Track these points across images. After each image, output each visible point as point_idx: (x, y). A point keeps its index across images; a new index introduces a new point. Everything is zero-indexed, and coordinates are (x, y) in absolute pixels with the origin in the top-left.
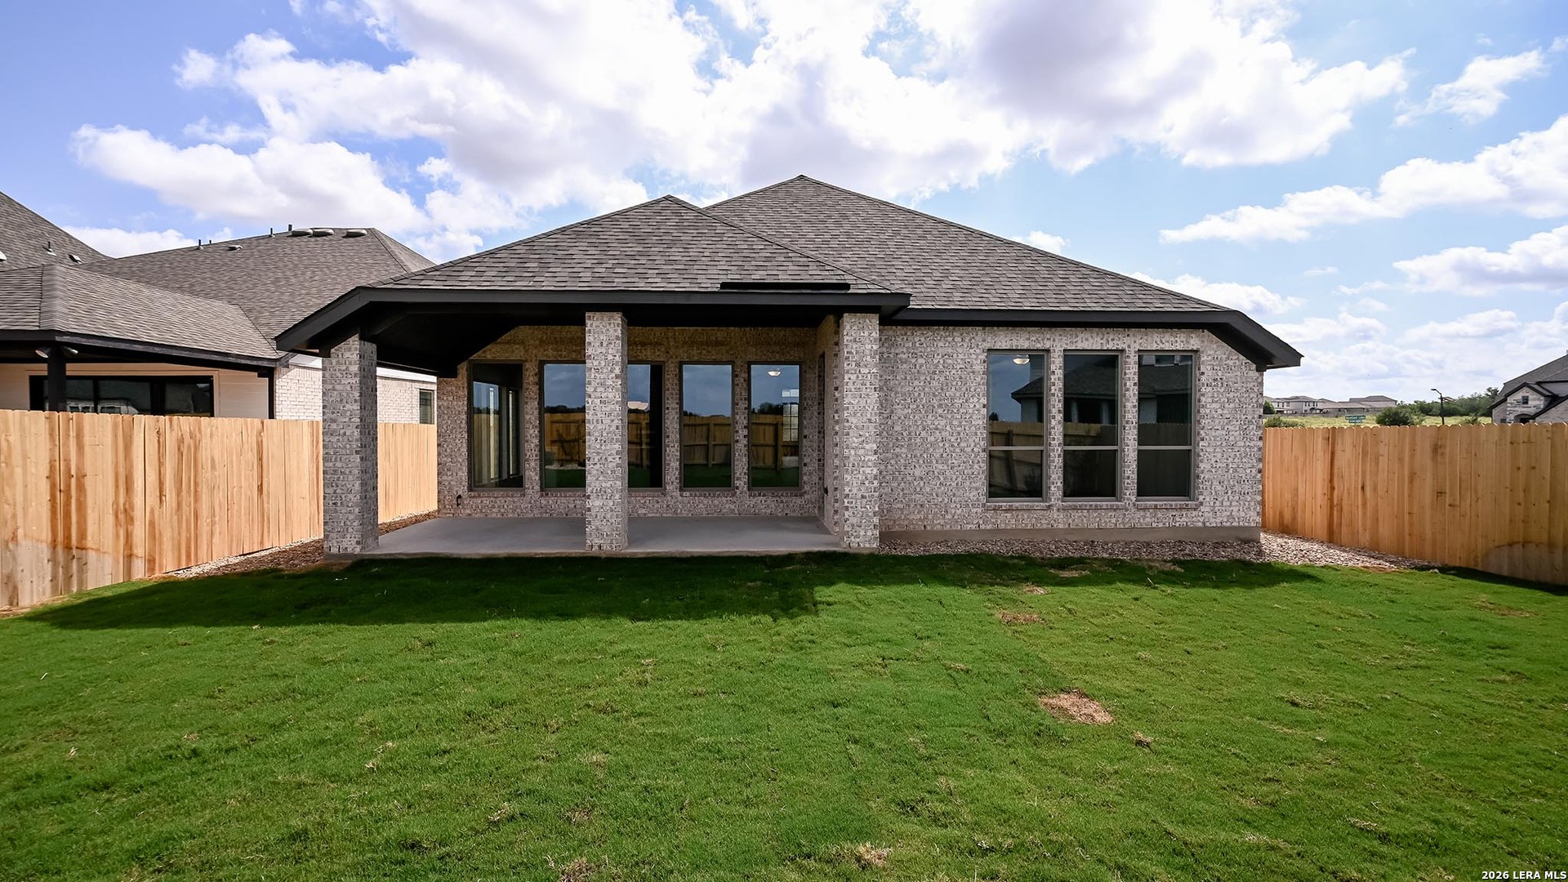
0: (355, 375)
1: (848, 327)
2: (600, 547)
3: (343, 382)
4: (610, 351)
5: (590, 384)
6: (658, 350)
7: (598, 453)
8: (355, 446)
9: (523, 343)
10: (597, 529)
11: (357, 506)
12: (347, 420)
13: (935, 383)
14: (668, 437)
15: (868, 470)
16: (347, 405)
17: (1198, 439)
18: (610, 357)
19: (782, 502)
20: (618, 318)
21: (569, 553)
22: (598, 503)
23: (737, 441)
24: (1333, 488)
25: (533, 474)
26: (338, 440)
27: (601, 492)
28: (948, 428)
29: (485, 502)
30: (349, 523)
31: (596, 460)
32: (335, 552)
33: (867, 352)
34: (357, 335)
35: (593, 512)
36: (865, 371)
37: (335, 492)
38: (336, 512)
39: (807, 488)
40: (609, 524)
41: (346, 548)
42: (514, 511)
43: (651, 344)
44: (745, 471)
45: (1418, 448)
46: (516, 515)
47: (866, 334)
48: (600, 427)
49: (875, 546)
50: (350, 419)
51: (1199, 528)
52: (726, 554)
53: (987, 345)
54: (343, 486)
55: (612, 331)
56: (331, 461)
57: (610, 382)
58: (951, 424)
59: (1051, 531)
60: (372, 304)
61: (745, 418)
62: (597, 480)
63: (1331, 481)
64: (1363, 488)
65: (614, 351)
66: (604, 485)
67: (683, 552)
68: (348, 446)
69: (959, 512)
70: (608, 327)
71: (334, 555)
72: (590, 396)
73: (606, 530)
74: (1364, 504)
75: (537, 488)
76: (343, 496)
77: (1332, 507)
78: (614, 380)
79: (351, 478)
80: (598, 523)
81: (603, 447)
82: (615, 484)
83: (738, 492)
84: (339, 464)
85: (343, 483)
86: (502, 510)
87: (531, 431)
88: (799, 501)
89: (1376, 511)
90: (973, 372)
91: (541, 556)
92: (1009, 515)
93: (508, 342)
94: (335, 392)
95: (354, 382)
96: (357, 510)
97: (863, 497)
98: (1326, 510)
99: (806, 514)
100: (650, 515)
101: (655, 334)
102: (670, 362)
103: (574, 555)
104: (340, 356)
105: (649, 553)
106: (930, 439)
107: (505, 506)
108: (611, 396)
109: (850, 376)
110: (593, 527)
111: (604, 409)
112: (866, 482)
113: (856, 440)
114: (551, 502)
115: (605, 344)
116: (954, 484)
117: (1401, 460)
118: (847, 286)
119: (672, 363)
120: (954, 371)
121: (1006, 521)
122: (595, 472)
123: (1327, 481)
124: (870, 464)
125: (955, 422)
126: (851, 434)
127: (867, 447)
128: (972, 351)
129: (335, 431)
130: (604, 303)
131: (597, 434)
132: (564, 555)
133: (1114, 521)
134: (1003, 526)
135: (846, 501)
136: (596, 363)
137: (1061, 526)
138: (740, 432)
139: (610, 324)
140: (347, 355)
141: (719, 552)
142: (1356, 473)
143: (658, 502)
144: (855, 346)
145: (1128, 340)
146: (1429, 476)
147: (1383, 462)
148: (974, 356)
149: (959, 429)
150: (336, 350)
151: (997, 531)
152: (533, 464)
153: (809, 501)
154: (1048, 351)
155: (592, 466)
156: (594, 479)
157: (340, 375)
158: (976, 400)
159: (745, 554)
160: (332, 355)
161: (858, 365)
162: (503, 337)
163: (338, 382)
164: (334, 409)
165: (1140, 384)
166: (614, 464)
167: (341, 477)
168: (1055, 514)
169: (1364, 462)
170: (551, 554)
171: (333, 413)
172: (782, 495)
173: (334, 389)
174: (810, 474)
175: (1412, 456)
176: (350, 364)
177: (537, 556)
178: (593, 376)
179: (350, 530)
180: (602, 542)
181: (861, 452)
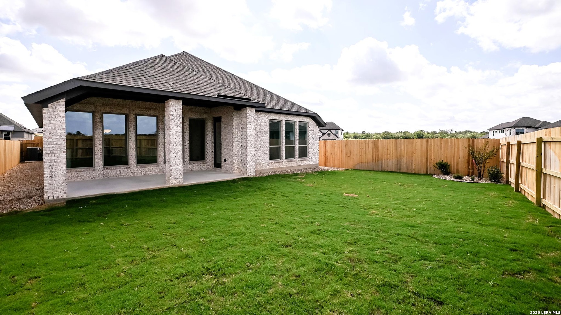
0: (63, 117)
1: (248, 111)
2: (175, 183)
3: (56, 120)
4: (178, 114)
5: (171, 125)
6: (156, 111)
7: (174, 150)
8: (63, 149)
9: (93, 104)
10: (174, 177)
11: (64, 177)
12: (58, 137)
13: (258, 128)
14: (160, 144)
15: (252, 153)
16: (58, 130)
17: (309, 143)
18: (178, 116)
19: (200, 166)
20: (181, 102)
21: (164, 187)
22: (174, 168)
23: (185, 145)
24: (325, 154)
25: (99, 161)
26: (53, 147)
27: (175, 164)
28: (261, 141)
29: (73, 174)
30: (59, 184)
31: (174, 152)
32: (51, 199)
33: (252, 119)
34: (64, 99)
35: (173, 171)
36: (252, 124)
37: (51, 171)
38: (52, 180)
39: (208, 160)
40: (178, 175)
41: (58, 196)
42: (89, 177)
43: (153, 109)
44: (188, 156)
45: (343, 145)
46: (91, 179)
47: (252, 114)
48: (175, 140)
49: (254, 175)
50: (60, 137)
51: (309, 165)
52: (216, 181)
53: (270, 118)
54: (56, 168)
55: (179, 106)
56: (48, 156)
57: (178, 125)
58: (262, 139)
59: (283, 168)
60: (81, 86)
61: (188, 137)
62: (174, 159)
63: (325, 153)
64: (332, 154)
65: (180, 114)
66: (176, 161)
67: (203, 182)
68: (59, 149)
69: (264, 164)
70: (178, 105)
71: (52, 201)
72: (171, 129)
73: (177, 177)
74: (332, 157)
75: (102, 166)
76: (56, 173)
77: (325, 158)
78: (180, 124)
79: (60, 164)
80: (174, 175)
81: (176, 148)
82: (180, 160)
83: (186, 163)
84: (53, 158)
85: (56, 166)
86: (83, 177)
87: (98, 142)
88: (205, 165)
89: (335, 159)
90: (266, 125)
91: (153, 189)
92: (274, 164)
93: (86, 103)
94: (51, 124)
95: (62, 120)
96: (64, 178)
97: (252, 161)
98: (324, 159)
99: (208, 169)
100: (153, 174)
101: (154, 105)
102: (160, 116)
103: (166, 187)
104: (54, 108)
105: (192, 184)
106: (257, 144)
107: (85, 175)
108: (179, 129)
109: (248, 125)
110: (173, 176)
111: (176, 134)
112: (252, 156)
113: (250, 144)
114: (108, 172)
115: (176, 111)
116: (262, 157)
117: (339, 147)
118: (250, 100)
119: (161, 116)
120: (262, 125)
121: (274, 166)
122: (173, 157)
123: (324, 153)
124: (253, 151)
125: (263, 139)
126: (249, 143)
127: (252, 146)
128: (266, 119)
129: (51, 142)
130: (176, 97)
131: (174, 143)
132: (162, 188)
133: (294, 164)
134: (273, 167)
135: (247, 162)
136: (173, 118)
137: (285, 166)
138: (186, 142)
139: (178, 104)
140: (58, 107)
141: (214, 181)
142: (330, 151)
143: (156, 169)
144: (249, 117)
145: (297, 119)
146: (345, 151)
147: (336, 148)
148: (267, 121)
149: (263, 141)
150: (52, 105)
151: (272, 169)
152: (99, 156)
153: (209, 165)
154: (281, 120)
155: (172, 154)
156: (173, 159)
157: (54, 117)
158: (267, 133)
159: (221, 181)
160: (49, 107)
161: (250, 122)
162: (83, 101)
163: (53, 120)
164: (50, 132)
165: (299, 129)
166: (180, 154)
167: (55, 164)
168: (284, 163)
169: (332, 148)
170: (157, 188)
171: (50, 134)
172: (201, 163)
173: (50, 123)
174: (209, 156)
175: (341, 147)
176: (60, 111)
177: (151, 189)
178: (172, 122)
179: (60, 188)
180: (176, 181)
181: (251, 148)
